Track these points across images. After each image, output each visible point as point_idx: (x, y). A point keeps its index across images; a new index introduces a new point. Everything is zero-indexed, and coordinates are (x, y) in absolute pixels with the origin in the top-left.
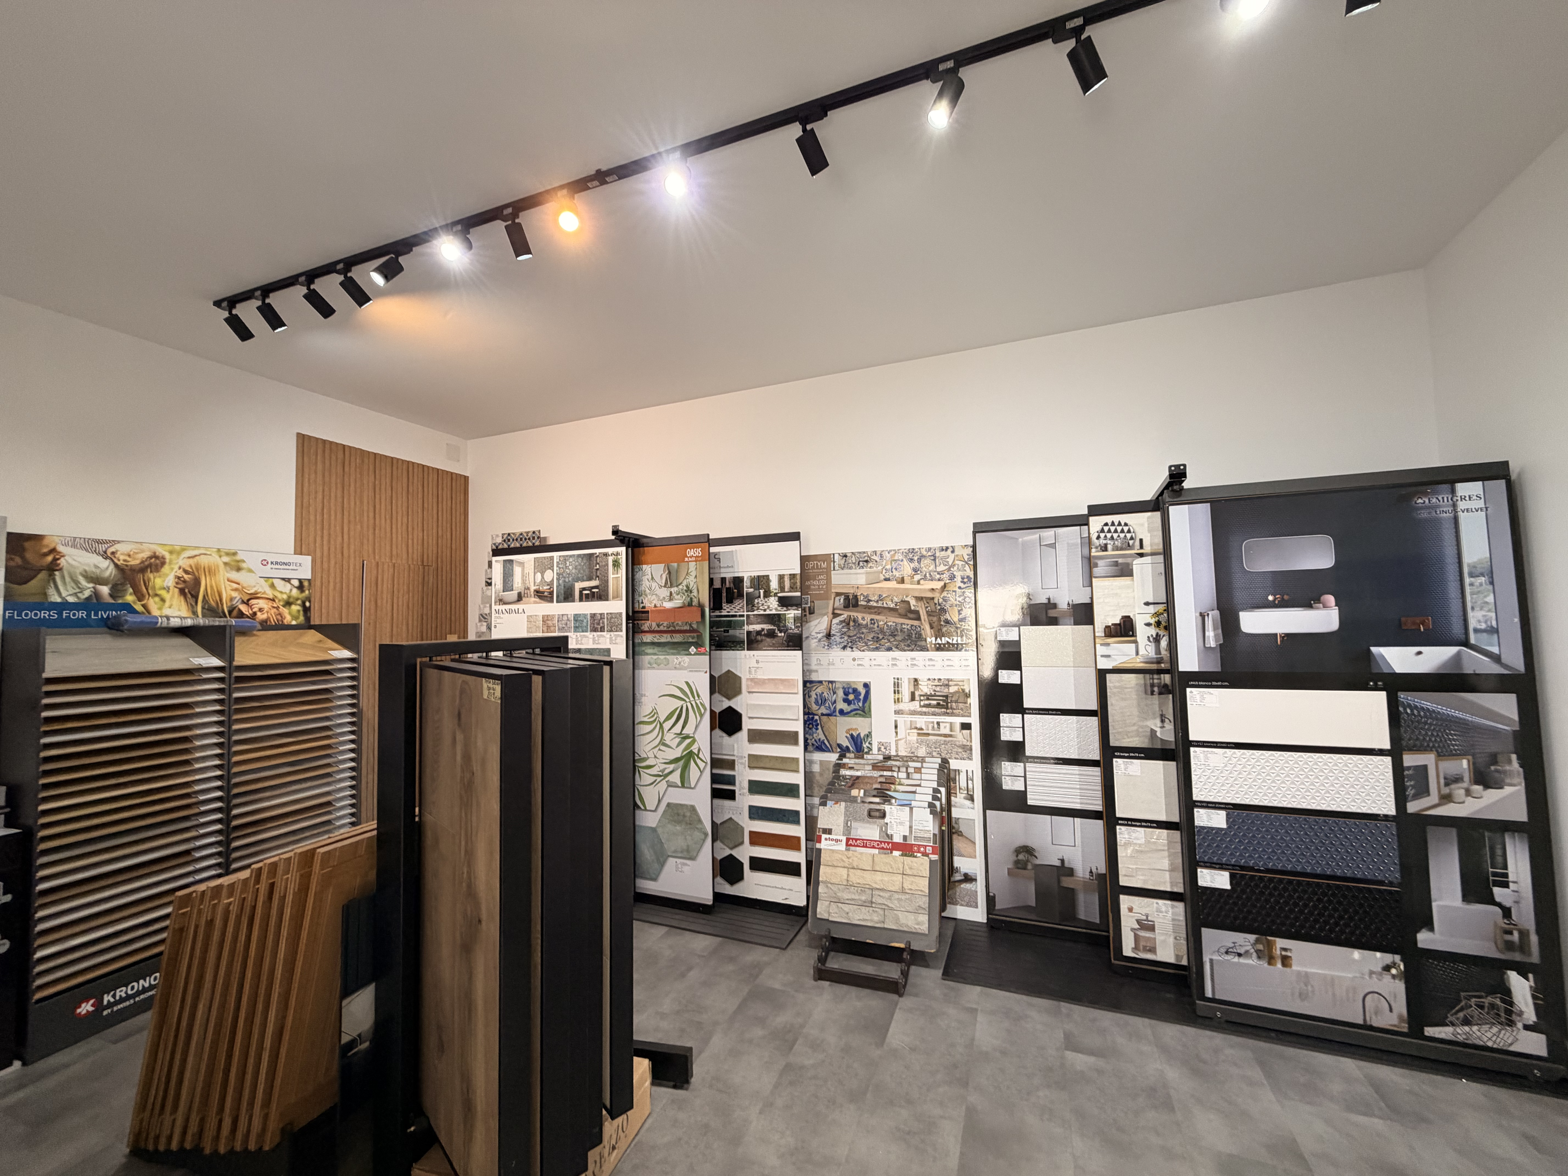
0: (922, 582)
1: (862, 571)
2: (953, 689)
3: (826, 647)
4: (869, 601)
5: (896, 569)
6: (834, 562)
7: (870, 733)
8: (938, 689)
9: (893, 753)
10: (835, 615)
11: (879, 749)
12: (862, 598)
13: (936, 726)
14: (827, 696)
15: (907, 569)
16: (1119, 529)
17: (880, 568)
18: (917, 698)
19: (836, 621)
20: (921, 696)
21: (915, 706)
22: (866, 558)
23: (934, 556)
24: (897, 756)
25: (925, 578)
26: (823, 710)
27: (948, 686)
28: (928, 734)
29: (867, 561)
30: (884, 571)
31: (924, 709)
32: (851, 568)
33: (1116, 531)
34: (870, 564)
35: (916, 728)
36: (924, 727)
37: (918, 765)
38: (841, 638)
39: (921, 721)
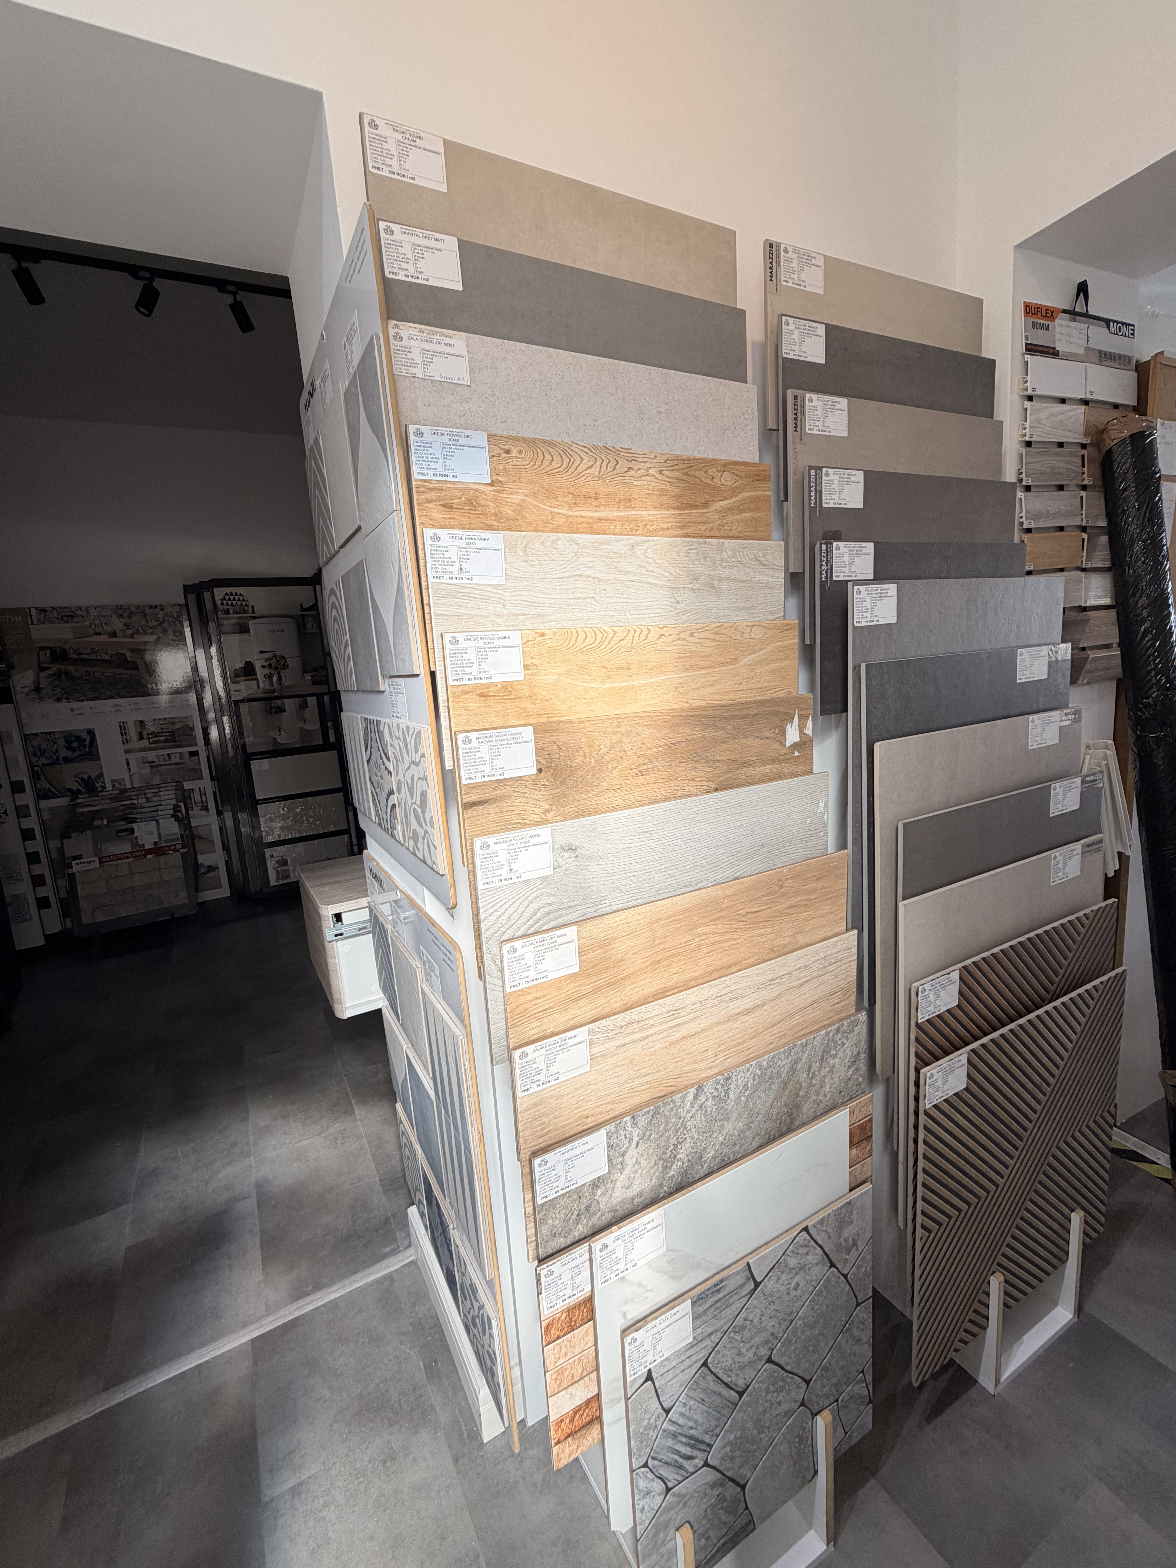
0: (135, 636)
1: (68, 625)
2: (177, 726)
3: (37, 701)
4: (80, 654)
5: (106, 624)
6: (31, 617)
7: (102, 774)
8: (164, 726)
9: (129, 786)
10: (42, 669)
11: (113, 786)
12: (72, 651)
13: (167, 757)
14: (45, 747)
15: (117, 624)
16: (237, 598)
17: (87, 623)
18: (145, 737)
19: (43, 675)
20: (148, 734)
21: (145, 743)
22: (70, 613)
23: (144, 612)
24: (133, 788)
25: (138, 632)
26: (44, 760)
27: (174, 723)
28: (161, 765)
29: (71, 616)
30: (93, 626)
31: (153, 745)
32: (53, 622)
33: (234, 599)
34: (76, 619)
35: (148, 762)
36: (155, 760)
37: (157, 790)
38: (53, 690)
39: (151, 756)
